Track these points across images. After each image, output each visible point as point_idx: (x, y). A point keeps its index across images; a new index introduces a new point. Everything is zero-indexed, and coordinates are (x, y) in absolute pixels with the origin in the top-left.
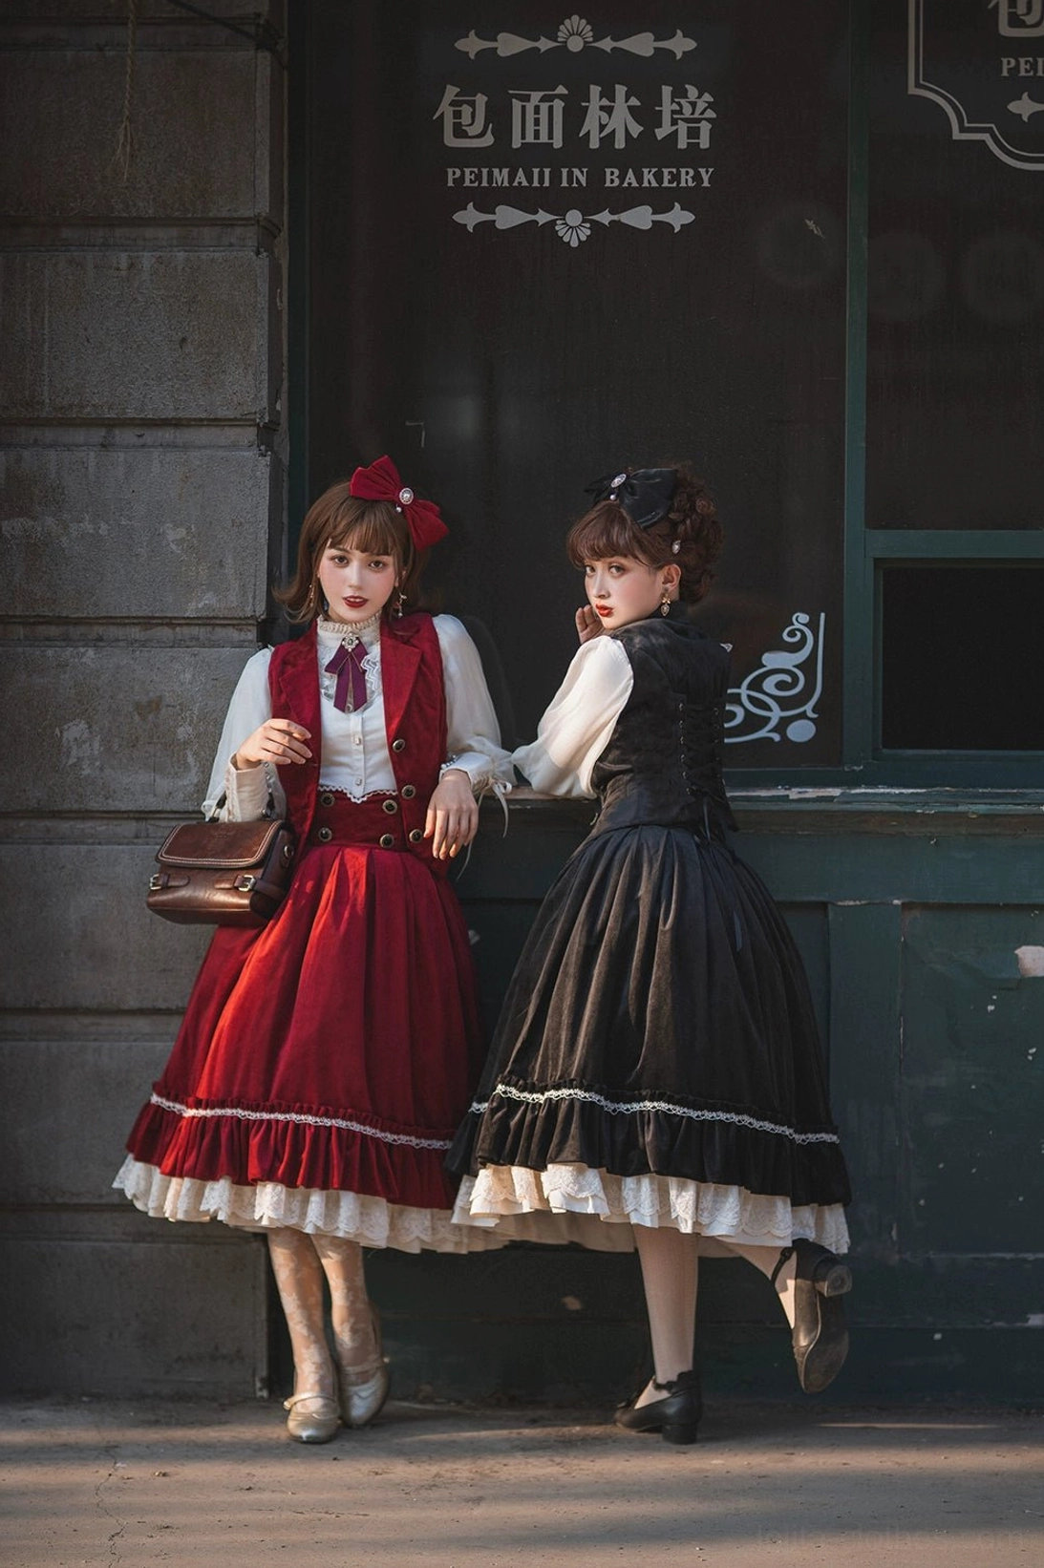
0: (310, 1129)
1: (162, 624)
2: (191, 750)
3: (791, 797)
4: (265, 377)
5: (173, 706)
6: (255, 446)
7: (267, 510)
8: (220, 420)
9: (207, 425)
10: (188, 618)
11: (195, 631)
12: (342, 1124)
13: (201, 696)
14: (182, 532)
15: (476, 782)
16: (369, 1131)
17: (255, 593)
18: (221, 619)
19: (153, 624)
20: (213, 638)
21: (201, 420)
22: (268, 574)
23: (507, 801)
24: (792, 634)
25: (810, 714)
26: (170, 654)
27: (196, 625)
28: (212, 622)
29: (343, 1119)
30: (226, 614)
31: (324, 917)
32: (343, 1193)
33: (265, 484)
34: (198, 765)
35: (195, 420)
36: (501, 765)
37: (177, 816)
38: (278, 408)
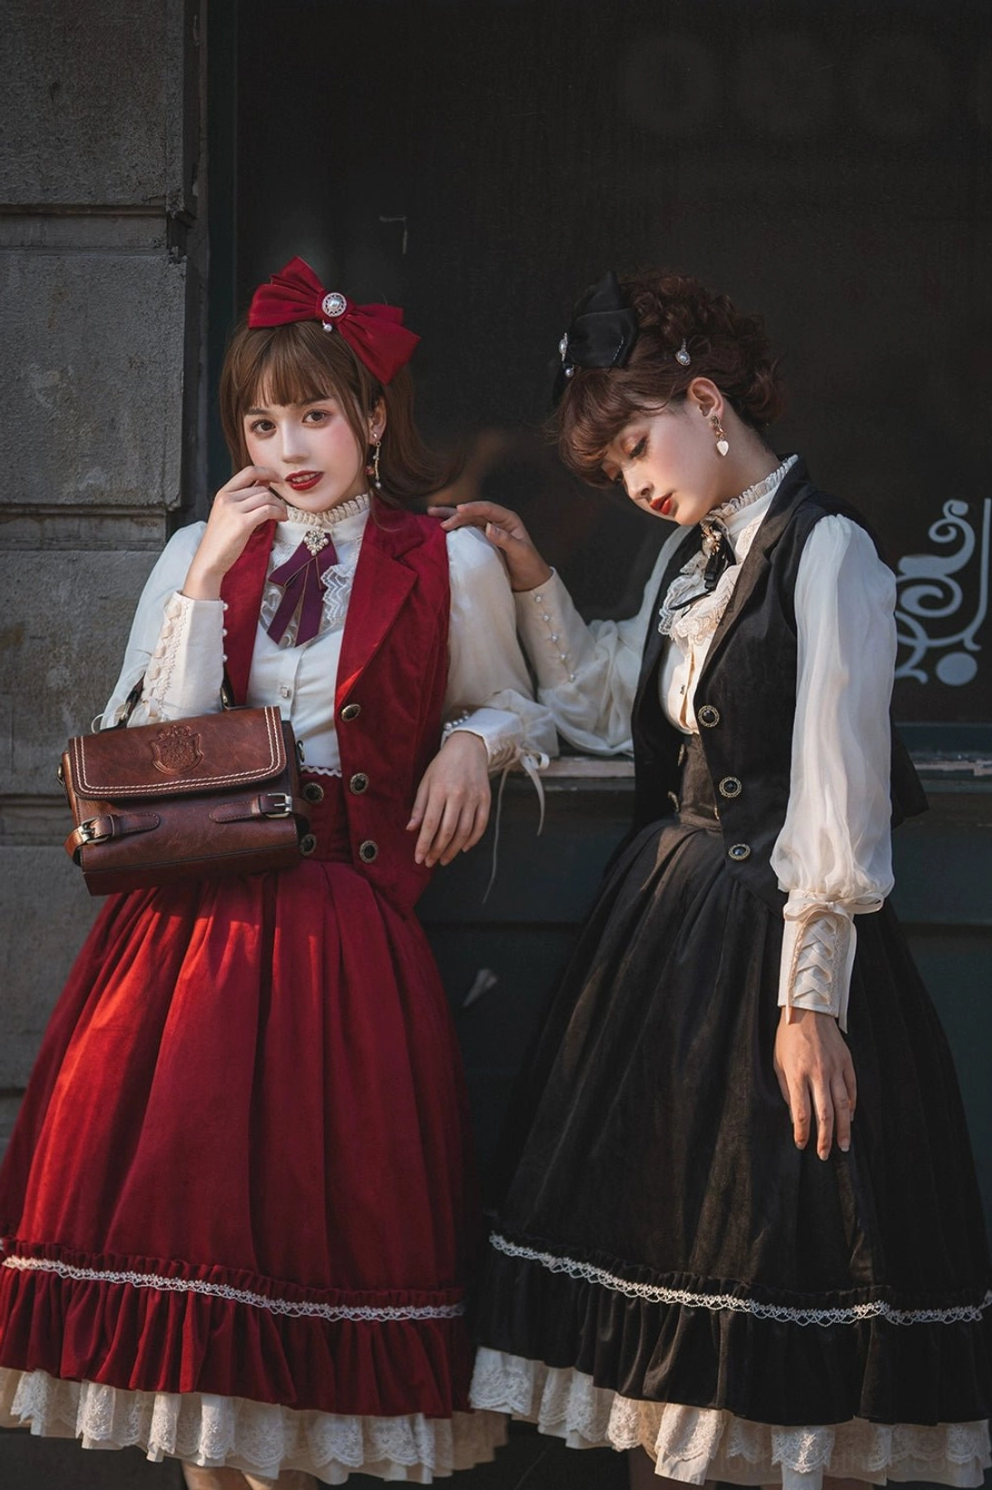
0: (153, 1295)
1: (23, 515)
2: (69, 703)
3: (976, 774)
4: (179, 142)
5: (40, 638)
6: (164, 247)
7: (181, 344)
8: (112, 207)
9: (91, 215)
10: (63, 506)
11: (74, 525)
12: (206, 1288)
13: (84, 622)
14: (53, 377)
15: (495, 752)
16: (250, 1298)
17: (163, 469)
18: (112, 506)
19: (12, 514)
20: (100, 535)
21: (82, 207)
22: (183, 438)
23: (544, 780)
24: (943, 531)
25: (970, 645)
26: (37, 560)
27: (75, 515)
28: (99, 511)
29: (206, 1280)
30: (121, 499)
31: (197, 958)
32: (205, 1397)
33: (179, 304)
34: (79, 725)
35: (73, 207)
36: (534, 727)
37: (47, 802)
38: (196, 191)
